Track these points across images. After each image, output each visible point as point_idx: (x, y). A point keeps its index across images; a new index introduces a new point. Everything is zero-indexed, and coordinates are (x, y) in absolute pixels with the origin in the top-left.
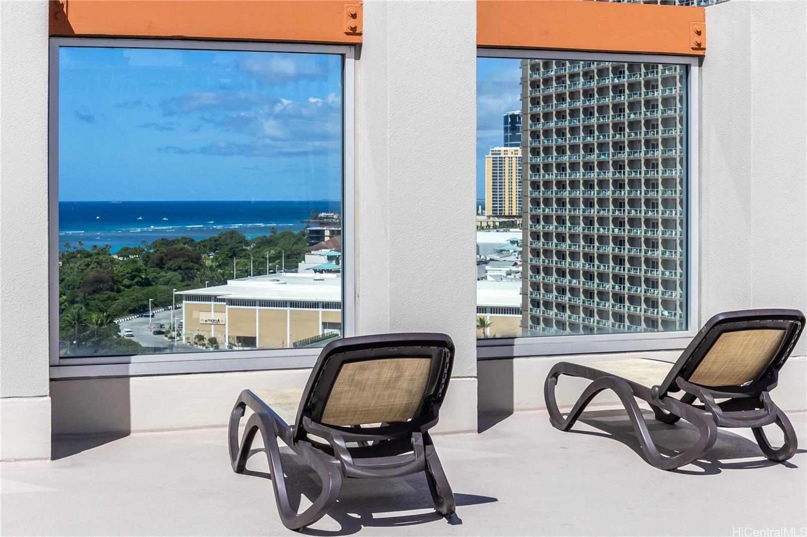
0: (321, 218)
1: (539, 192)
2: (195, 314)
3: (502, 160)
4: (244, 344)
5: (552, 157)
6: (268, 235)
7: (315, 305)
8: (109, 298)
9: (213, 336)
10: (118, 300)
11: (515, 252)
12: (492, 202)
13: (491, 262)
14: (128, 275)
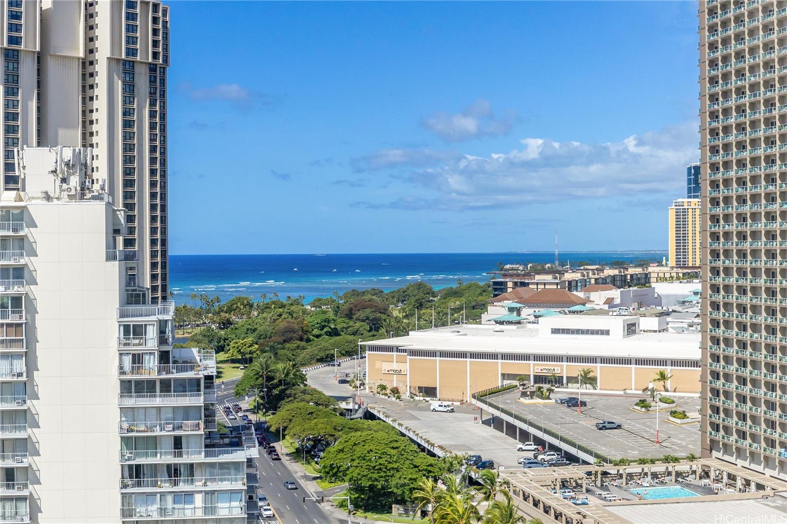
0: (506, 270)
1: (719, 243)
2: (378, 364)
3: (685, 211)
4: (424, 394)
5: (732, 207)
6: (455, 286)
7: (494, 356)
8: (298, 347)
9: (395, 386)
10: (307, 349)
11: (698, 303)
12: (675, 254)
13: (673, 313)
14: (317, 326)
